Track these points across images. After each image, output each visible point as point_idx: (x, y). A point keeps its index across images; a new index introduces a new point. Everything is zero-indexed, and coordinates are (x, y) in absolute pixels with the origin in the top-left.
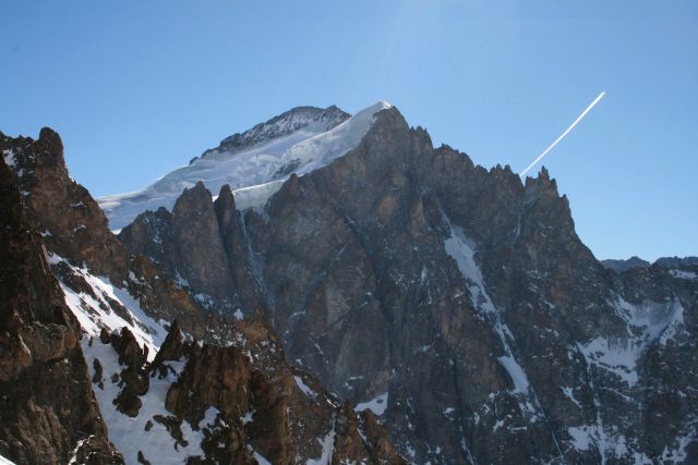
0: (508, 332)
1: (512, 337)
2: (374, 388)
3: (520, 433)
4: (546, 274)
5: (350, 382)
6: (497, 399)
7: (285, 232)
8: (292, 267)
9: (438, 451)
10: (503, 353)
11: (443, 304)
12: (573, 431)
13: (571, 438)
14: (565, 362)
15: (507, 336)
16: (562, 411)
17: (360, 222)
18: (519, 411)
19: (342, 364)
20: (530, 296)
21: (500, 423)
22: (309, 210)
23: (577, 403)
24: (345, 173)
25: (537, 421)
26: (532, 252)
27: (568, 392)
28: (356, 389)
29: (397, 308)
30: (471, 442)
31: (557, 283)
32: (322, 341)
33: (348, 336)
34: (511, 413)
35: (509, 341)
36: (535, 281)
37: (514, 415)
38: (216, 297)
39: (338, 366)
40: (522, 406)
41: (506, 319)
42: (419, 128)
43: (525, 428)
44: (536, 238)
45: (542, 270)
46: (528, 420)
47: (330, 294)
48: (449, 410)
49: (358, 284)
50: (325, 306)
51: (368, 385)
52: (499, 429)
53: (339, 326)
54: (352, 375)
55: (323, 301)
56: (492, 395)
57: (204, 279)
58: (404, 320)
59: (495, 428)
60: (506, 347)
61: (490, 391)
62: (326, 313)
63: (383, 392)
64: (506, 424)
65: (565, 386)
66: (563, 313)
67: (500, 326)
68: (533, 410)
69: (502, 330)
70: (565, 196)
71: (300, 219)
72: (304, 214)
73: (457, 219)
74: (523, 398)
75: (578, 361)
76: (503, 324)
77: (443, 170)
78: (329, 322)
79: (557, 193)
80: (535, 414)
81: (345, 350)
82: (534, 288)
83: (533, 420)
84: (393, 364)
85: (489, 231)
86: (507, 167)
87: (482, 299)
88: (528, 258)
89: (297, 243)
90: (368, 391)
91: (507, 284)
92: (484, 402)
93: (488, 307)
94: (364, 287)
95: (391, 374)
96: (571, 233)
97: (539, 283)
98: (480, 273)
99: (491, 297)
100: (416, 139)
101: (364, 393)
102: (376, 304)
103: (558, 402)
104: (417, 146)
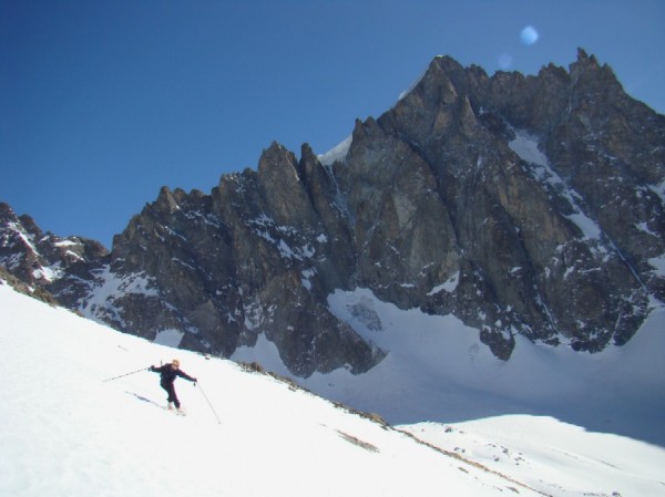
0: (576, 194)
1: (581, 198)
2: (445, 271)
3: (593, 274)
4: (601, 133)
5: (424, 271)
6: (566, 249)
7: (357, 165)
8: (366, 190)
9: (509, 309)
10: (571, 211)
11: (496, 178)
12: (652, 261)
13: (651, 268)
14: (635, 201)
15: (574, 198)
16: (638, 245)
17: (422, 142)
18: (590, 255)
19: (415, 257)
20: (589, 156)
21: (570, 270)
22: (374, 143)
23: (653, 233)
24: (406, 109)
25: (610, 259)
26: (584, 120)
27: (643, 226)
28: (430, 275)
29: (459, 197)
30: (545, 296)
31: (614, 137)
32: (397, 243)
33: (417, 231)
34: (580, 258)
35: (577, 201)
36: (592, 142)
37: (584, 259)
38: (300, 226)
39: (412, 260)
40: (592, 250)
41: (573, 185)
42: (473, 65)
43: (599, 269)
44: (585, 106)
45: (596, 131)
46: (600, 260)
47: (397, 201)
48: (515, 269)
49: (420, 184)
50: (395, 213)
51: (439, 268)
52: (570, 274)
53: (410, 226)
54: (425, 264)
55: (393, 209)
56: (560, 248)
57: (286, 215)
58: (466, 204)
59: (566, 275)
60: (575, 207)
61: (558, 244)
62: (397, 218)
63: (455, 271)
64: (577, 268)
65: (638, 223)
66: (627, 162)
67: (569, 193)
68: (606, 251)
69: (569, 194)
70: (606, 65)
71: (367, 151)
72: (371, 147)
73: (519, 124)
74: (594, 243)
75: (648, 197)
76: (570, 189)
77: (501, 92)
78: (402, 225)
79: (597, 65)
80: (608, 253)
81: (416, 244)
82: (591, 148)
83: (605, 259)
84: (459, 244)
85: (547, 122)
86: (551, 65)
87: (547, 175)
88: (581, 126)
89: (367, 171)
90: (440, 275)
91: (568, 156)
92: (553, 255)
93: (555, 179)
94: (425, 187)
95: (459, 253)
96: (621, 93)
97: (596, 142)
98: (544, 157)
99: (557, 172)
100: (471, 75)
101: (437, 276)
102: (436, 196)
103: (633, 237)
104: (474, 80)
